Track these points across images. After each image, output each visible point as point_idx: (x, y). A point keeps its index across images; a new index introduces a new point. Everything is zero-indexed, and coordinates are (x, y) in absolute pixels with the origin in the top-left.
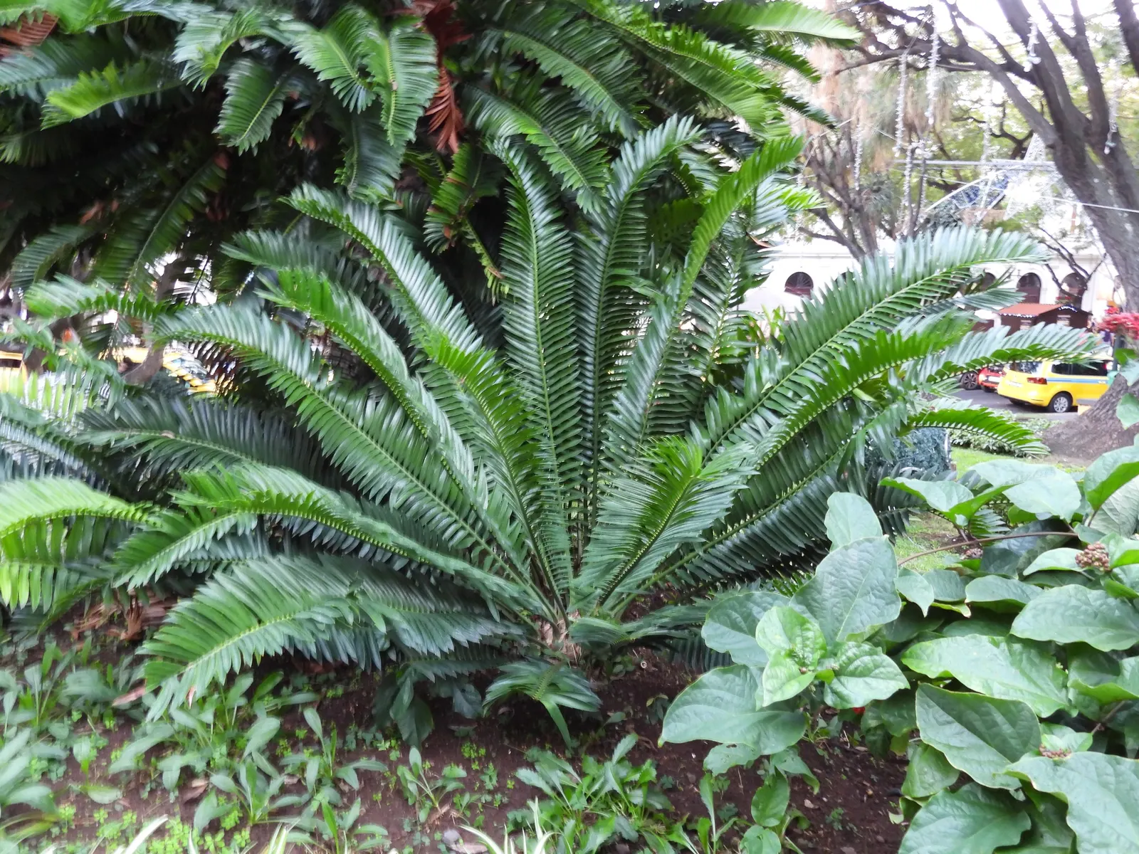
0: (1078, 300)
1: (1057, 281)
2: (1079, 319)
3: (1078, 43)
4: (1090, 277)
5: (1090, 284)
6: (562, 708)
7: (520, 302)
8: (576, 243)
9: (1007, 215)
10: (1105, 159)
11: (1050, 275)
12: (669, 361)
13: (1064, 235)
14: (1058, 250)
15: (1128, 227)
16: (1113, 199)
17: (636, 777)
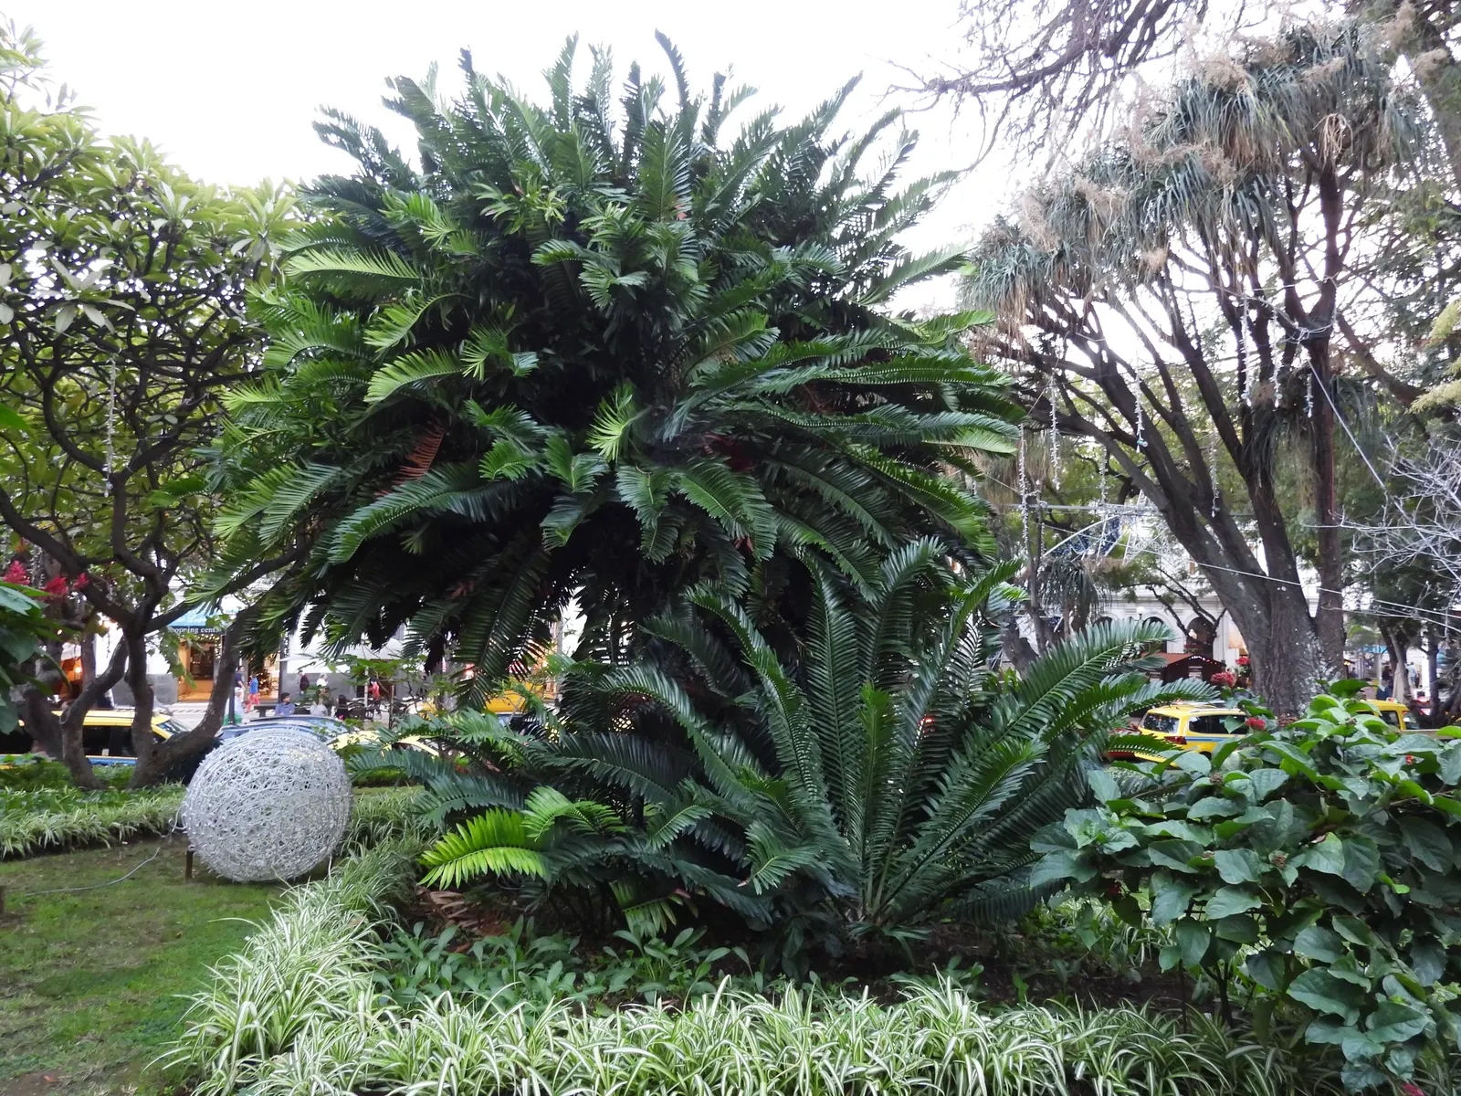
0: (1209, 649)
1: (1182, 627)
2: (1212, 669)
3: (1176, 418)
4: (1217, 622)
5: (1218, 630)
6: (906, 938)
7: (820, 664)
8: (857, 621)
9: (1126, 561)
10: (1213, 523)
11: (1175, 621)
12: (933, 706)
13: (1184, 576)
14: (1180, 593)
15: (1241, 585)
16: (1225, 560)
17: (969, 975)
